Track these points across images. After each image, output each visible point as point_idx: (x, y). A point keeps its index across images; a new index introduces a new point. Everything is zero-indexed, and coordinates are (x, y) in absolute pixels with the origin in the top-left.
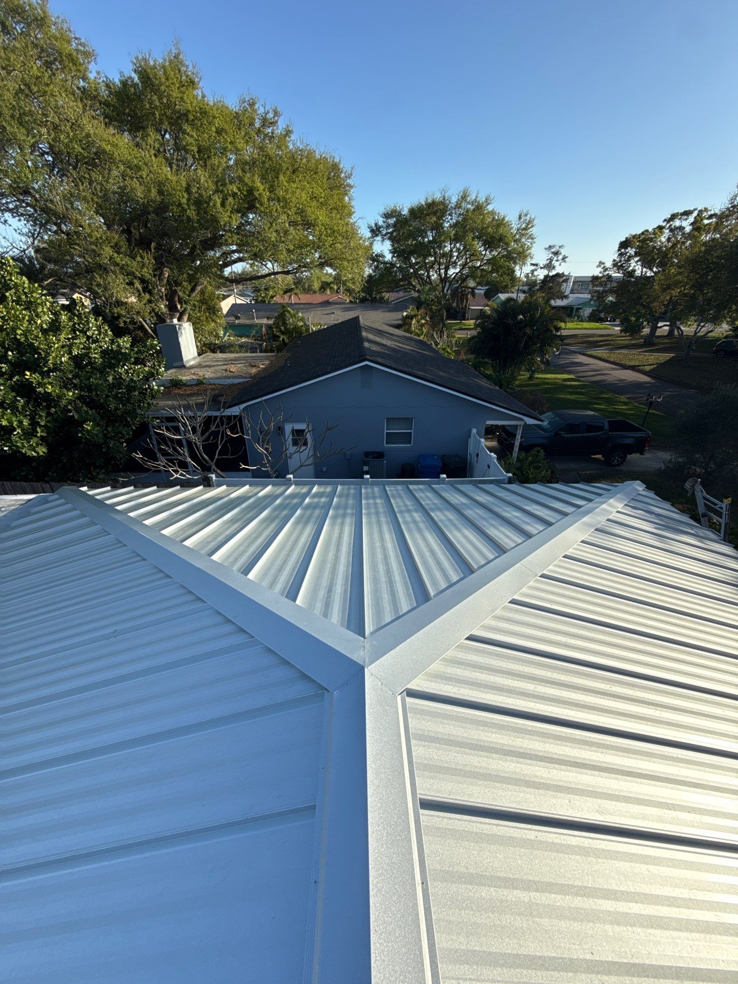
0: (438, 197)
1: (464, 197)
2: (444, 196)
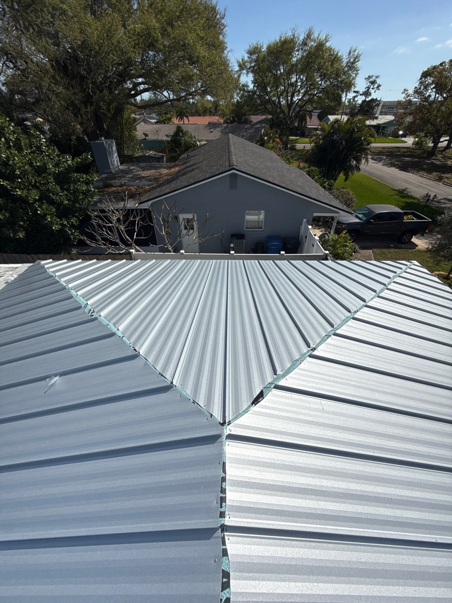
0: (289, 34)
1: (309, 36)
2: (294, 34)
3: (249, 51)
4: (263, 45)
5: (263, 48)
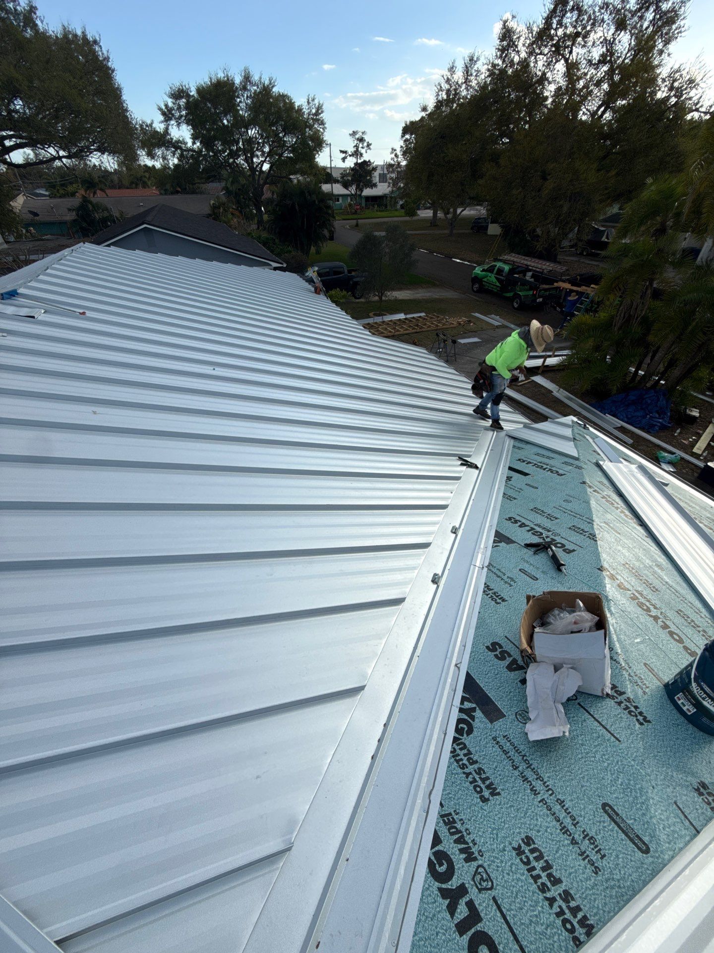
3: (172, 95)
4: (190, 88)
5: (191, 92)
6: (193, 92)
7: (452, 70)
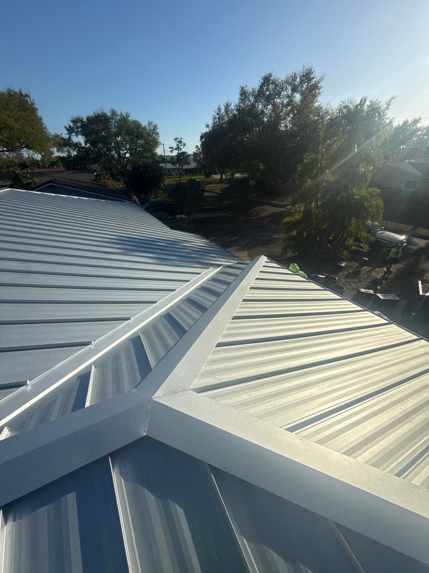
0: (100, 112)
1: (114, 113)
2: (103, 112)
3: (73, 121)
4: (83, 118)
5: (84, 119)
6: (85, 120)
7: (219, 109)
